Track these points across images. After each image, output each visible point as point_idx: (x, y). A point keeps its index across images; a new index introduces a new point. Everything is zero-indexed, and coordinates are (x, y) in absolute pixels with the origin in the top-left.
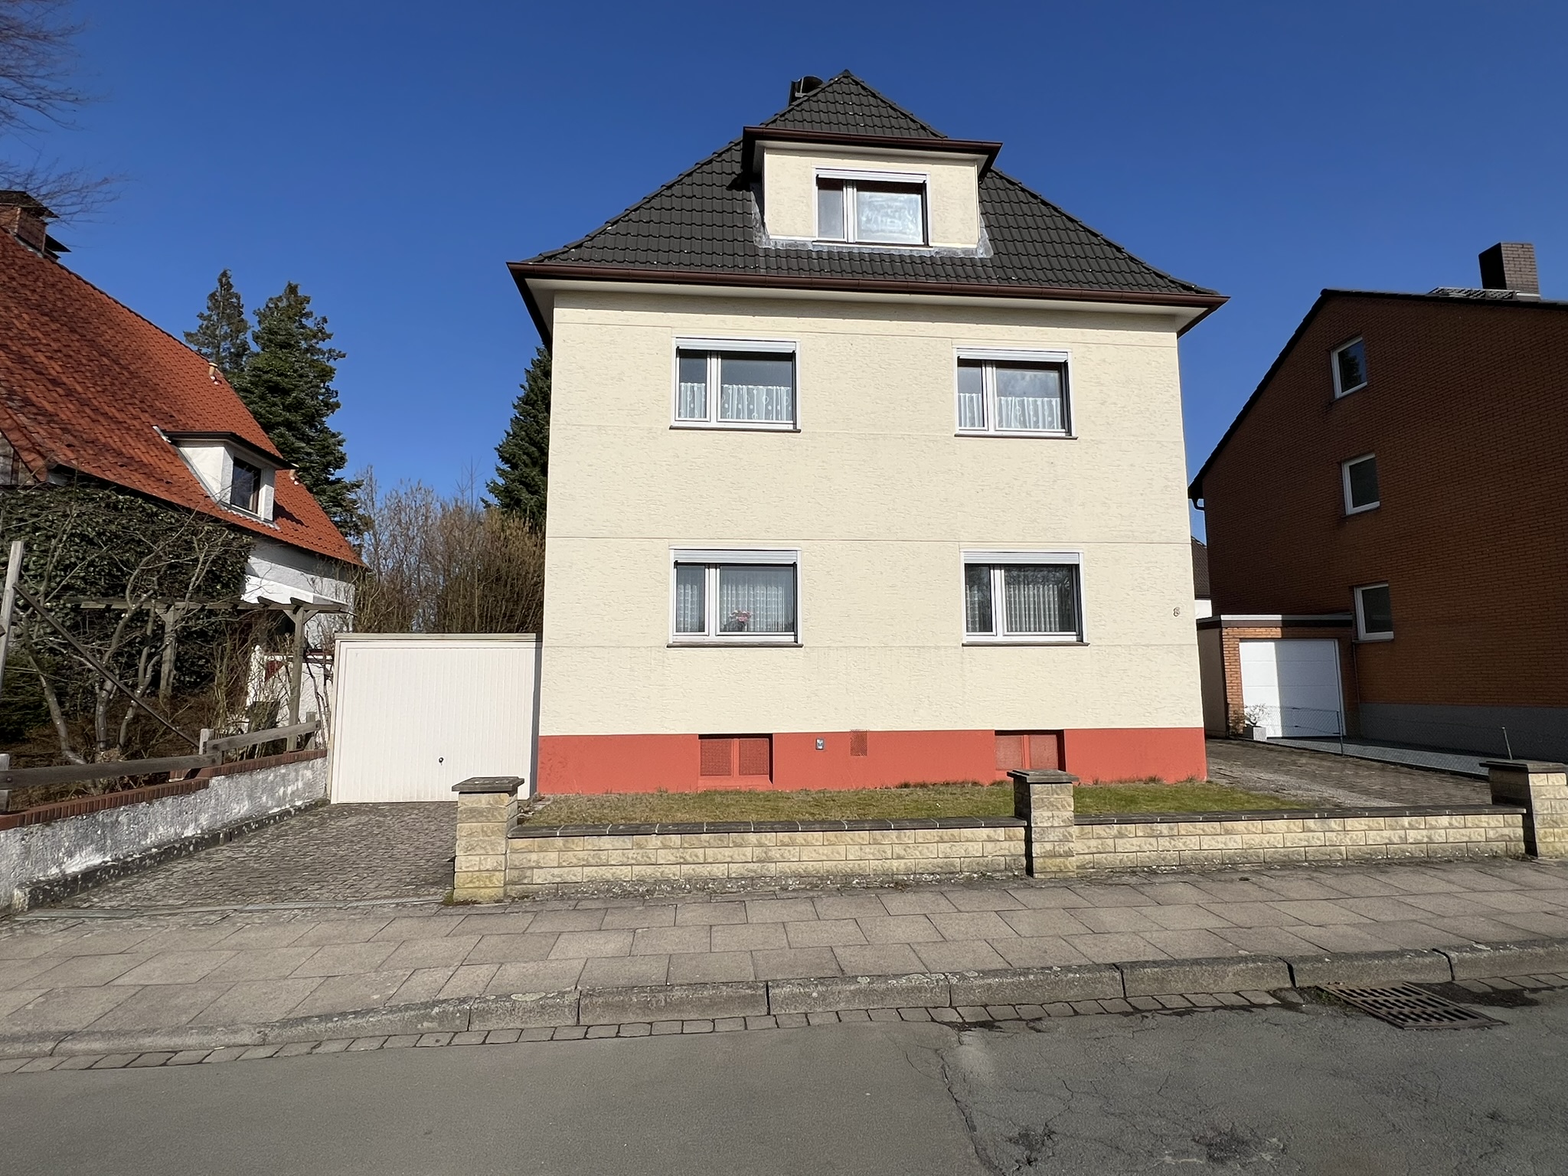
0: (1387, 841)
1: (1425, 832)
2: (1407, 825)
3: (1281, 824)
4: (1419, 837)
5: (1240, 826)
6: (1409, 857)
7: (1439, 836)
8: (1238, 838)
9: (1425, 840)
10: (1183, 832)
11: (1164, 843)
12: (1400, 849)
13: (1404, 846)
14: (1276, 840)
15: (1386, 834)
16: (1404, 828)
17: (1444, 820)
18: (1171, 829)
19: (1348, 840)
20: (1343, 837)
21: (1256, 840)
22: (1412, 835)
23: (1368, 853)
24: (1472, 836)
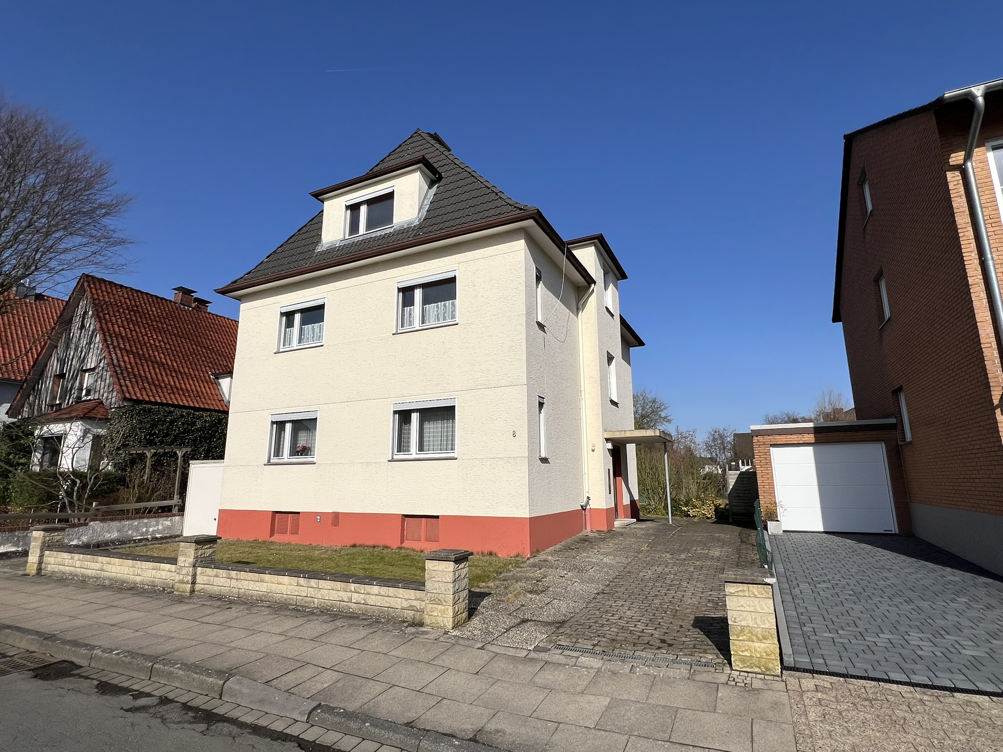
0: (340, 599)
1: (363, 596)
2: (353, 590)
3: (286, 579)
4: (360, 599)
5: (267, 577)
6: (351, 612)
7: (372, 600)
8: (265, 584)
9: (363, 602)
10: (242, 578)
11: (234, 583)
12: (347, 606)
13: (350, 604)
14: (283, 589)
15: (341, 593)
16: (351, 591)
17: (375, 589)
18: (237, 575)
19: (319, 595)
20: (317, 592)
21: (274, 587)
22: (355, 597)
23: (329, 606)
24: (392, 603)
